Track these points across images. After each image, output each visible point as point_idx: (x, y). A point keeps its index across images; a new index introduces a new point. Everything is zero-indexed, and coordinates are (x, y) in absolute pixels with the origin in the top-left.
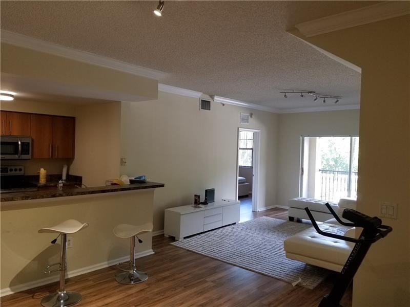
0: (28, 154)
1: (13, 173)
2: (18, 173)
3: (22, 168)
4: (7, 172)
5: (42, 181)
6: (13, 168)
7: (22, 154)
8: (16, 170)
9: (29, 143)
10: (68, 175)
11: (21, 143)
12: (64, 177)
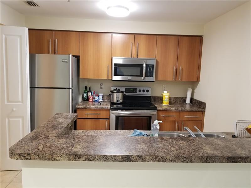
0: (152, 76)
1: (142, 94)
2: (146, 94)
3: (149, 89)
4: (137, 92)
5: (165, 103)
6: (142, 89)
7: (146, 76)
8: (144, 91)
9: (153, 66)
10: (192, 99)
11: (146, 65)
12: (188, 101)
